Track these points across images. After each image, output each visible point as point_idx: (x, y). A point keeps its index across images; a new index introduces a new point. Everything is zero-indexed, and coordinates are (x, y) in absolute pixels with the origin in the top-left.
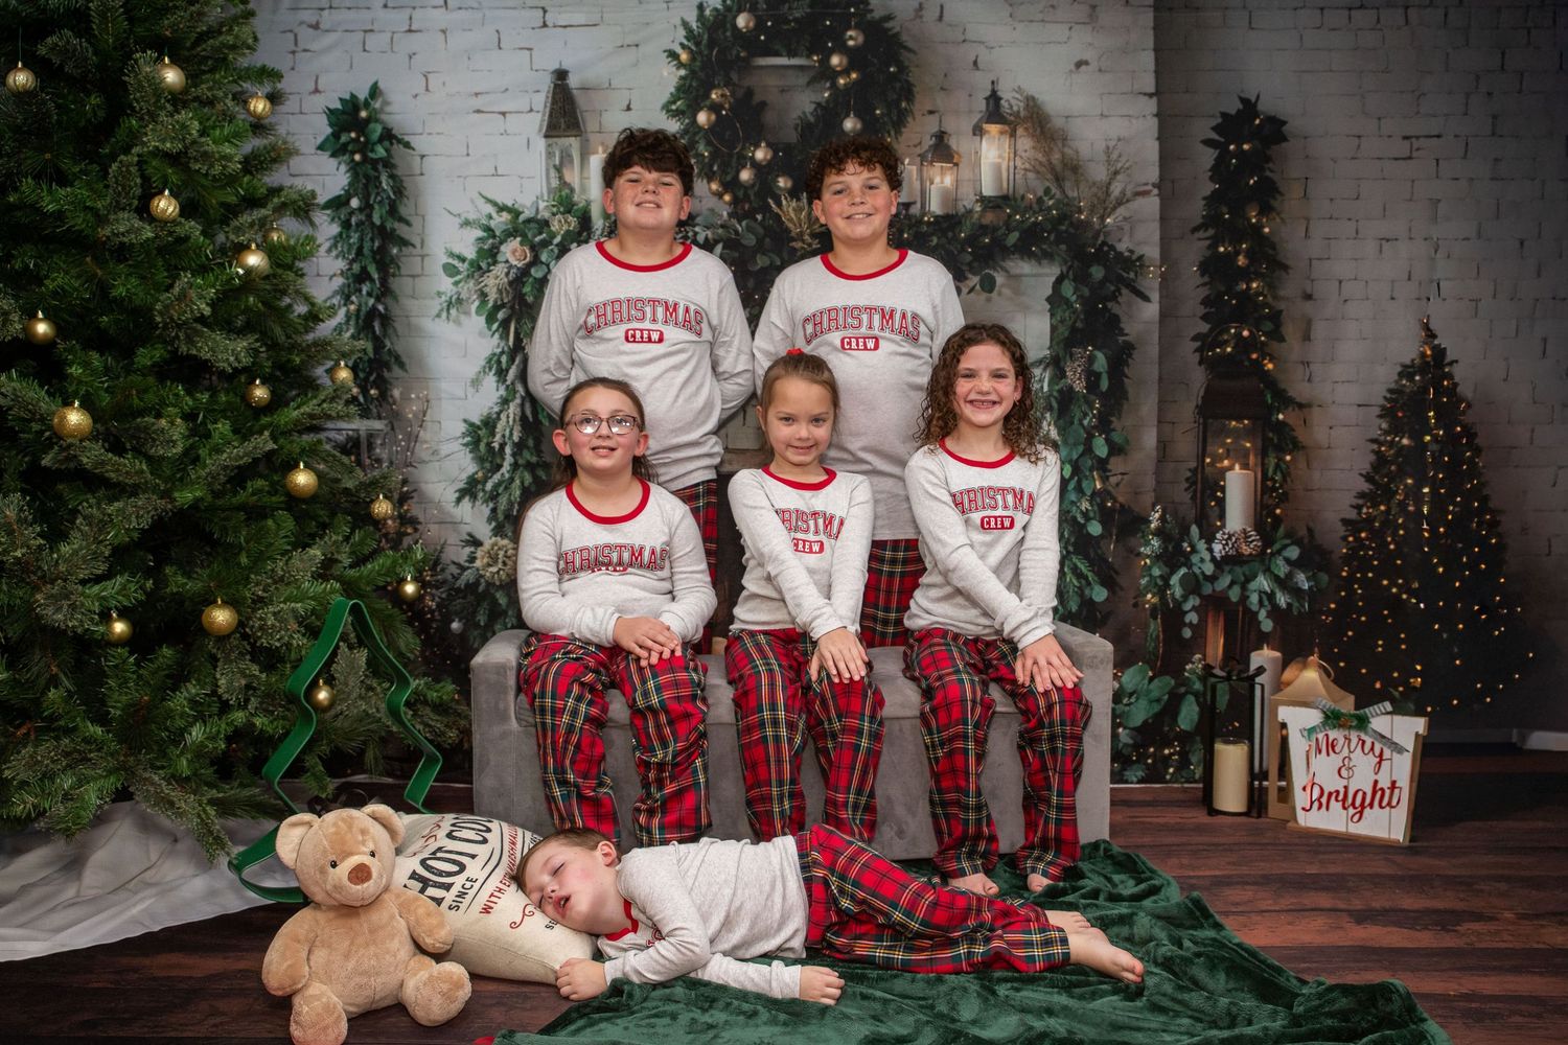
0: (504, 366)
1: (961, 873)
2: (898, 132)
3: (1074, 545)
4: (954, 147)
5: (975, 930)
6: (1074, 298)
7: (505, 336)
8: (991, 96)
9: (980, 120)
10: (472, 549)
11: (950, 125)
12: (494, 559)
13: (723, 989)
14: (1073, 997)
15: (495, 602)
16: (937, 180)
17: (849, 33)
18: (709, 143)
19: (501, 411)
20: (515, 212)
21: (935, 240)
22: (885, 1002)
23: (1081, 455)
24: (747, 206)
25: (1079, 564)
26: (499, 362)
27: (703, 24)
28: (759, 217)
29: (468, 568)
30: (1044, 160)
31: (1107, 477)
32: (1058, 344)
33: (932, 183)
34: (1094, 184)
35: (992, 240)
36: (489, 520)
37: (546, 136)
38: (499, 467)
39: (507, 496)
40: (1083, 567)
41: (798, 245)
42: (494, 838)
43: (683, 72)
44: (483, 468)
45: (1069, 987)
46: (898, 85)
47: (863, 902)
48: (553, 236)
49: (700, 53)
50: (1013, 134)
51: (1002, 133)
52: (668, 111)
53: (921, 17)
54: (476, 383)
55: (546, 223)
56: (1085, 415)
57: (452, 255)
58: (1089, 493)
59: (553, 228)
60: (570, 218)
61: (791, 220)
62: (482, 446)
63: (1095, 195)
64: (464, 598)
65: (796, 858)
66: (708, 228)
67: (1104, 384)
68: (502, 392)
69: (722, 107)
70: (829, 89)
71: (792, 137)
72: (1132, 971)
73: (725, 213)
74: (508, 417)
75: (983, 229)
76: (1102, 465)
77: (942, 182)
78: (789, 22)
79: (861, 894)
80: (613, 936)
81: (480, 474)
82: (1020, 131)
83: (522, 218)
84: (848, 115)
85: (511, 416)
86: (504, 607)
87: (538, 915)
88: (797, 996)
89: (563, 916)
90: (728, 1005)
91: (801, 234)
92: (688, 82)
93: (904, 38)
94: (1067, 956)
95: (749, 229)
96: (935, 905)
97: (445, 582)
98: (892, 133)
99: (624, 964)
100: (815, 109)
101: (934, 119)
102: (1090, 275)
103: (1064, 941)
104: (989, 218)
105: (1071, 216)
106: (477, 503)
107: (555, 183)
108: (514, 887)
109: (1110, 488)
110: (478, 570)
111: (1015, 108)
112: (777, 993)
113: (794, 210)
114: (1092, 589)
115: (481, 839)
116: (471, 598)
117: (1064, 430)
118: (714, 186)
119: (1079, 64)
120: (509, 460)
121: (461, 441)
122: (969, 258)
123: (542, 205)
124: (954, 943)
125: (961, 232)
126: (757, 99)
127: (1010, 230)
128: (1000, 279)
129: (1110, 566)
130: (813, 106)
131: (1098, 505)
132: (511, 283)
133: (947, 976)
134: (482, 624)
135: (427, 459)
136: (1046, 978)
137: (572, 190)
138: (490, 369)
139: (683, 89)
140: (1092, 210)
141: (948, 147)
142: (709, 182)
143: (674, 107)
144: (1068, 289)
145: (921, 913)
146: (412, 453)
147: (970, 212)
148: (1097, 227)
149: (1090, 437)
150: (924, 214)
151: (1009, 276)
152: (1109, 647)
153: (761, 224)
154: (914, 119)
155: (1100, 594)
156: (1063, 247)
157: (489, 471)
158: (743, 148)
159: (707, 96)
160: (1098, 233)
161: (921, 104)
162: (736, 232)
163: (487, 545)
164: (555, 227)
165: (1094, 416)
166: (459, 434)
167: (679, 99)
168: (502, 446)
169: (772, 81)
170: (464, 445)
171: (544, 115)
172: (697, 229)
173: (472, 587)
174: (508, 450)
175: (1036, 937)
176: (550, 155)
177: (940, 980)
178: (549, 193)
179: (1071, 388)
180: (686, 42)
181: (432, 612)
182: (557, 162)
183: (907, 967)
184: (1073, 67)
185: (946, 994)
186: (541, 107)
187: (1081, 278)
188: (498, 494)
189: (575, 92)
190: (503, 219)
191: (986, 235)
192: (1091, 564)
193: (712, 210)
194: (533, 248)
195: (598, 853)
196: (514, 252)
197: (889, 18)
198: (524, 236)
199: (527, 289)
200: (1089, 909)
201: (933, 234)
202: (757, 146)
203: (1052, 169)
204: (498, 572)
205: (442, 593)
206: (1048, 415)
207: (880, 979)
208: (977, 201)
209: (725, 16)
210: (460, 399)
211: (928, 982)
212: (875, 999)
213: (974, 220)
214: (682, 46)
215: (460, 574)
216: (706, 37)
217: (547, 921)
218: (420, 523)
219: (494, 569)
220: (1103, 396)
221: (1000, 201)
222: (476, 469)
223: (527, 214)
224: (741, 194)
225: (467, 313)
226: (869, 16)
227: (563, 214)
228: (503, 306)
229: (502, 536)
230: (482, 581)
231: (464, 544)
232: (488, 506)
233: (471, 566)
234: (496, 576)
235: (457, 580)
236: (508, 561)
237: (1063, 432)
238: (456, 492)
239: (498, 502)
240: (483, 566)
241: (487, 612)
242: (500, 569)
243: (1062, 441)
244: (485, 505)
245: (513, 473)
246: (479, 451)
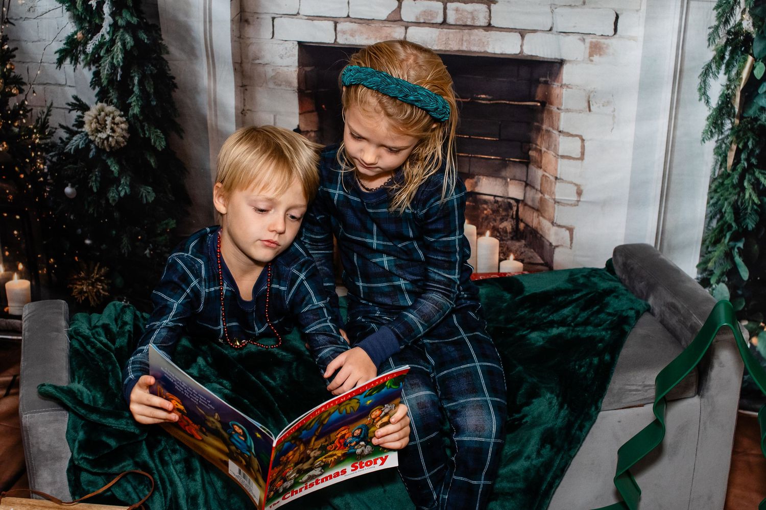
10: (79, 113)
12: (102, 126)
15: (106, 169)
29: (77, 133)
36: (93, 84)
38: (99, 27)
39: (109, 59)
44: (82, 28)
64: (75, 163)
81: (79, 35)
86: (116, 175)
97: (54, 145)
106: (78, 65)
110: (87, 135)
116: (81, 164)
120: (108, 20)
134: (95, 190)
135: (24, 17)
146: (8, 9)
157: (88, 32)
163: (94, 111)
168: (100, 4)
173: (81, 152)
174: (106, 9)
181: (44, 175)
188: (100, 58)
204: (107, 138)
205: (52, 156)
215: (69, 139)
218: (25, 84)
219: (103, 135)
222: (76, 29)
229: (106, 102)
230: (92, 146)
231: (70, 107)
232: (90, 69)
233: (80, 130)
234: (105, 142)
235: (67, 144)
236: (115, 127)
237: (760, 23)
238: (56, 53)
239: (100, 65)
240: (92, 131)
241: (99, 179)
242: (109, 136)
243: (758, 34)
244: (87, 68)
245: (113, 35)
246: (76, 8)
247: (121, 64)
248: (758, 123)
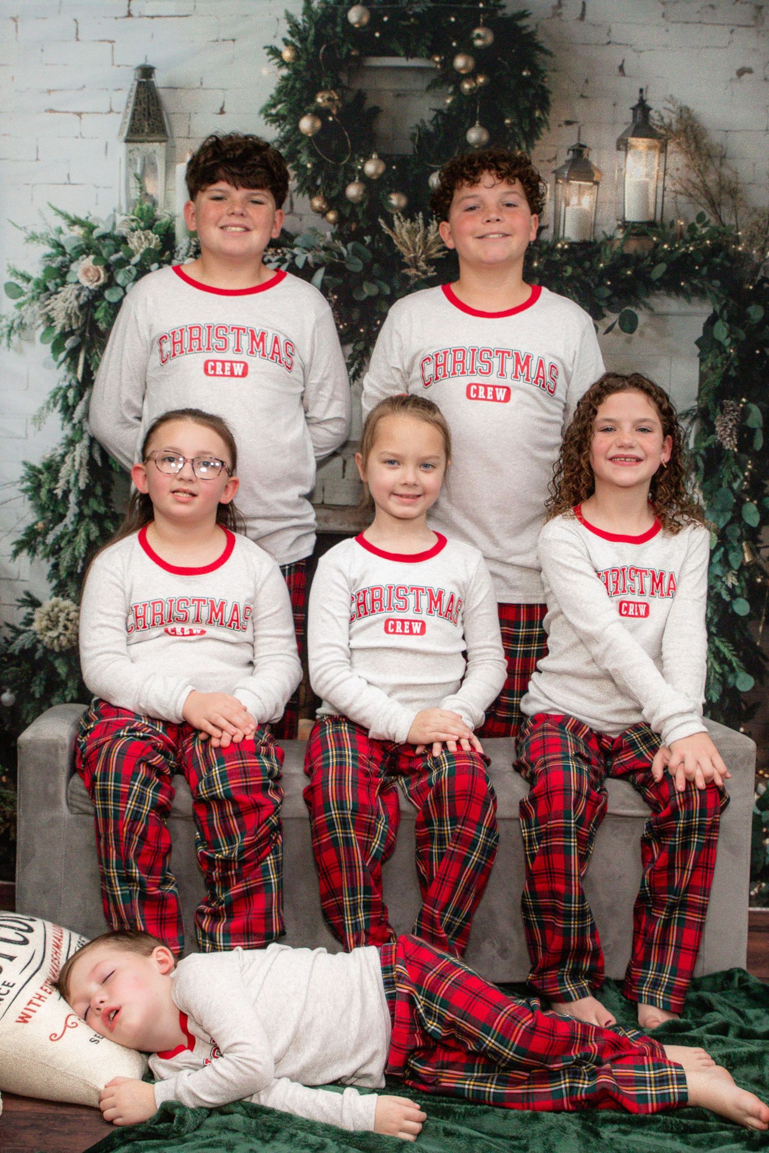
0: (71, 401)
1: (566, 998)
2: (530, 144)
3: (717, 625)
4: (595, 164)
5: (579, 1062)
6: (727, 342)
7: (73, 367)
8: (638, 106)
9: (626, 132)
10: (30, 610)
11: (589, 139)
12: (53, 622)
13: (287, 1118)
14: (688, 1144)
15: (53, 672)
16: (574, 200)
17: (478, 31)
18: (312, 153)
19: (66, 454)
20: (91, 228)
21: (569, 270)
22: (472, 1139)
23: (730, 523)
24: (354, 227)
25: (722, 648)
26: (65, 397)
27: (310, 17)
28: (367, 239)
29: (24, 631)
30: (697, 181)
31: (758, 550)
32: (707, 394)
33: (567, 204)
34: (755, 210)
35: (634, 272)
36: (50, 577)
37: (127, 141)
38: (62, 517)
39: (70, 550)
40: (726, 651)
41: (412, 272)
42: (35, 938)
43: (285, 72)
44: (43, 518)
45: (683, 1132)
46: (532, 91)
47: (452, 1025)
48: (131, 254)
49: (306, 49)
50: (663, 149)
51: (650, 148)
52: (267, 116)
53: (560, 15)
54: (38, 420)
55: (124, 240)
56: (736, 477)
57: (15, 273)
58: (736, 566)
59: (131, 246)
60: (151, 235)
61: (403, 243)
62: (43, 492)
63: (756, 223)
64: (18, 665)
65: (379, 971)
66: (309, 250)
67: (759, 443)
68: (68, 431)
69: (328, 112)
70: (453, 94)
71: (407, 148)
72: (758, 1117)
73: (328, 234)
74: (74, 460)
75: (625, 260)
76: (752, 535)
77: (579, 203)
78: (406, 17)
79: (449, 1016)
80: (166, 1054)
81: (40, 525)
82: (671, 147)
83: (96, 233)
84: (472, 125)
85: (78, 459)
86: (64, 676)
87: (82, 1026)
88: (371, 1129)
89: (111, 1029)
90: (293, 1136)
91: (416, 259)
92: (290, 83)
93: (540, 38)
94: (684, 1096)
95: (356, 253)
96: (532, 1029)
98: (524, 146)
99: (176, 1084)
100: (436, 118)
101: (573, 129)
102: (748, 316)
103: (682, 1079)
104: (633, 247)
105: (727, 247)
106: (36, 557)
107: (135, 194)
108: (56, 994)
109: (761, 562)
110: (35, 634)
111: (666, 121)
112: (349, 1125)
113: (408, 232)
114: (736, 677)
115: (21, 939)
116: (26, 666)
117: (711, 493)
118: (317, 203)
119: (741, 72)
120: (73, 509)
121: (19, 486)
122: (607, 293)
123: (120, 219)
124: (554, 1076)
125: (599, 261)
126: (370, 103)
127: (656, 261)
128: (642, 317)
129: (758, 651)
130: (435, 113)
131: (746, 580)
132: (81, 307)
133: (544, 1114)
134: (37, 695)
136: (658, 1121)
137: (155, 203)
138: (55, 405)
139: (285, 91)
140: (752, 240)
141: (587, 163)
142: (311, 198)
143: (274, 111)
144: (721, 331)
145: (515, 1041)
147: (610, 239)
148: (756, 260)
149: (740, 503)
150: (557, 240)
151: (654, 314)
152: (751, 744)
153: (370, 247)
154: (549, 129)
155: (745, 683)
156: (717, 283)
157: (51, 521)
158: (352, 160)
159: (312, 99)
160: (758, 267)
161: (558, 113)
162: (341, 255)
163: (47, 604)
164: (134, 243)
165: (745, 478)
166: (17, 478)
167: (280, 102)
168: (66, 493)
169: (387, 85)
170: (25, 491)
171: (125, 117)
172: (296, 251)
173: (27, 653)
174: (72, 498)
175: (650, 1074)
176: (130, 162)
177: (536, 1118)
178: (128, 207)
179: (720, 446)
180: (289, 38)
182: (139, 171)
183: (499, 1102)
184: (734, 75)
185: (543, 1134)
186: (122, 108)
187: (737, 319)
188: (60, 549)
189: (161, 92)
190: (74, 234)
191: (627, 266)
192: (737, 648)
193: (314, 230)
194: (108, 268)
195: (153, 959)
196: (86, 272)
197: (523, 15)
198: (98, 254)
199: (99, 315)
200: (714, 1046)
201: (566, 264)
202: (367, 158)
203: (707, 193)
204: (58, 637)
206: (693, 476)
207: (468, 1114)
208: (619, 227)
209: (335, 9)
210: (19, 438)
211: (522, 1120)
212: (460, 1136)
213: (615, 248)
214: (286, 42)
215: (14, 639)
216: (312, 32)
217: (91, 1034)
219: (54, 634)
220: (758, 457)
221: (645, 227)
222: (35, 519)
223: (102, 229)
224: (347, 212)
225: (31, 340)
226: (500, 13)
227: (143, 229)
228: (72, 333)
229: (63, 596)
230: (40, 646)
231: (19, 604)
232: (48, 561)
233: (27, 628)
234: (56, 642)
235: (11, 643)
236: (69, 624)
237: (709, 496)
238: (13, 544)
239: (60, 557)
240: (42, 630)
241: (43, 682)
242: (61, 634)
243: (708, 506)
244: (45, 560)
245: (78, 524)
246: (39, 497)
247: (83, 555)
248: (715, 590)
